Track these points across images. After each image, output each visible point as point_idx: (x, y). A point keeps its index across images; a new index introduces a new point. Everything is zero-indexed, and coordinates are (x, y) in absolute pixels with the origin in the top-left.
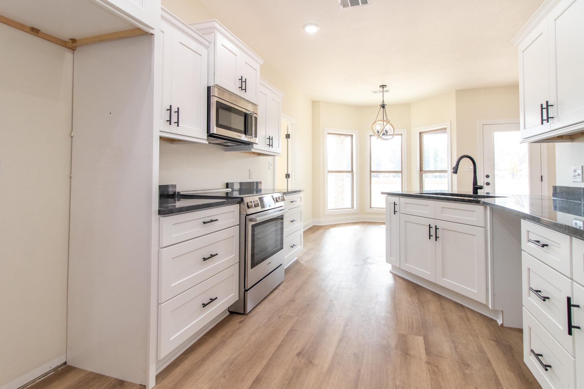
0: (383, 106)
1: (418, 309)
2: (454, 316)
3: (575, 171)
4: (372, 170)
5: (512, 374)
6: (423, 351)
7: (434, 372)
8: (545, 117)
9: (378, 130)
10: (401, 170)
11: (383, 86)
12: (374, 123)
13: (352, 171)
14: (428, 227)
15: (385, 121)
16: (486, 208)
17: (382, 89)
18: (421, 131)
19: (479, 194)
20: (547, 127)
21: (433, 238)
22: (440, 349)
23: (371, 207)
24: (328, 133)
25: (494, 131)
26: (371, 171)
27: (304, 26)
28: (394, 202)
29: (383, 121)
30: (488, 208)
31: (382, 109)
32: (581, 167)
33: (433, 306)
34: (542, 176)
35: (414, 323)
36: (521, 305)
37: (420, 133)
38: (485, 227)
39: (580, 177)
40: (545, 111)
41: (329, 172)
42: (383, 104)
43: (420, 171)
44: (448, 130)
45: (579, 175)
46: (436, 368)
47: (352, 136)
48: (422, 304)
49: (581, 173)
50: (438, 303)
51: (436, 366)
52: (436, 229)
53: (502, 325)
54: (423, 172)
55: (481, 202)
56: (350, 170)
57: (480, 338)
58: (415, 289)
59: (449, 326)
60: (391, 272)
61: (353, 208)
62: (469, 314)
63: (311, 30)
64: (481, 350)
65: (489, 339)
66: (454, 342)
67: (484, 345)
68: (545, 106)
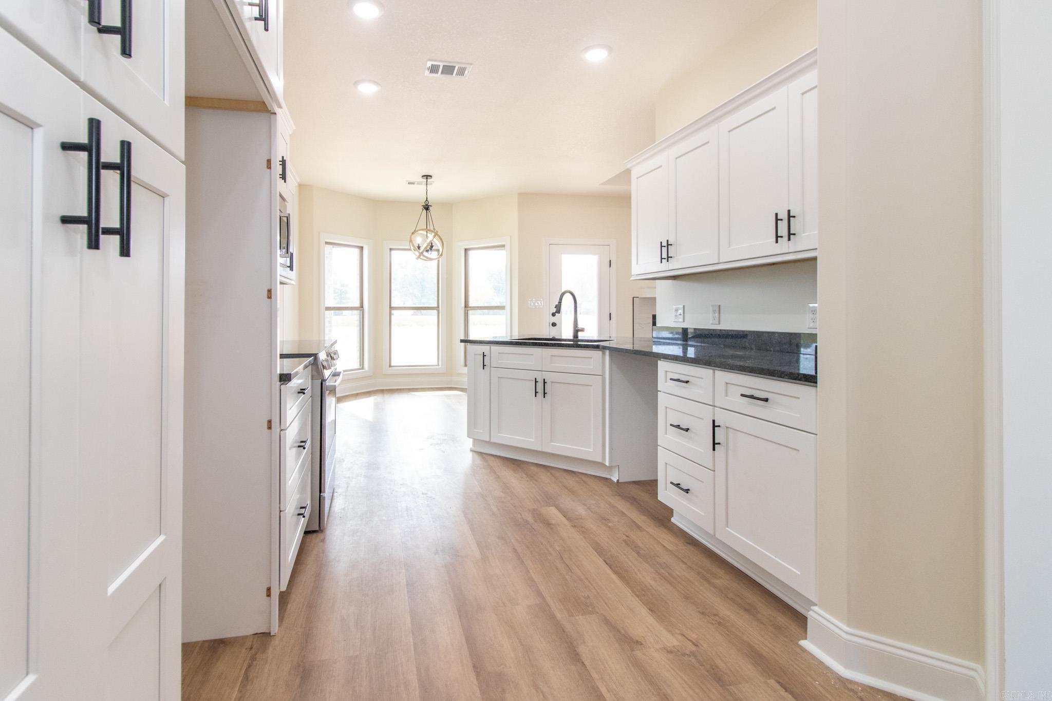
0: (427, 208)
1: (531, 483)
2: (571, 482)
3: (677, 310)
4: (392, 306)
5: (645, 517)
6: (563, 519)
7: (583, 532)
8: (664, 256)
9: (419, 245)
10: (436, 306)
11: (427, 177)
12: (413, 233)
13: (362, 306)
14: (534, 381)
15: (430, 230)
16: (604, 354)
17: (426, 180)
18: (466, 247)
19: (579, 338)
20: (665, 266)
21: (540, 394)
22: (577, 513)
23: (390, 366)
24: (327, 243)
25: (562, 254)
26: (391, 308)
27: (357, 83)
28: (484, 353)
29: (427, 230)
30: (607, 352)
31: (425, 211)
32: (682, 306)
33: (545, 477)
34: (610, 314)
35: (538, 498)
36: (656, 446)
37: (465, 249)
38: (603, 376)
39: (682, 317)
40: (664, 249)
41: (328, 309)
42: (427, 205)
43: (465, 307)
44: (508, 247)
45: (680, 315)
46: (583, 529)
47: (362, 248)
48: (531, 477)
49: (682, 313)
50: (549, 474)
51: (582, 527)
52: (545, 383)
53: (618, 480)
54: (468, 309)
55: (600, 347)
56: (358, 305)
57: (607, 497)
58: (514, 464)
59: (572, 492)
60: (471, 451)
61: (363, 368)
62: (585, 479)
63: (367, 89)
64: (612, 506)
65: (613, 496)
66: (584, 505)
67: (613, 502)
68: (664, 244)
